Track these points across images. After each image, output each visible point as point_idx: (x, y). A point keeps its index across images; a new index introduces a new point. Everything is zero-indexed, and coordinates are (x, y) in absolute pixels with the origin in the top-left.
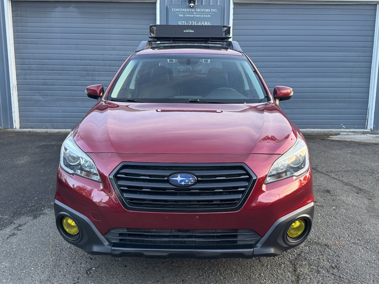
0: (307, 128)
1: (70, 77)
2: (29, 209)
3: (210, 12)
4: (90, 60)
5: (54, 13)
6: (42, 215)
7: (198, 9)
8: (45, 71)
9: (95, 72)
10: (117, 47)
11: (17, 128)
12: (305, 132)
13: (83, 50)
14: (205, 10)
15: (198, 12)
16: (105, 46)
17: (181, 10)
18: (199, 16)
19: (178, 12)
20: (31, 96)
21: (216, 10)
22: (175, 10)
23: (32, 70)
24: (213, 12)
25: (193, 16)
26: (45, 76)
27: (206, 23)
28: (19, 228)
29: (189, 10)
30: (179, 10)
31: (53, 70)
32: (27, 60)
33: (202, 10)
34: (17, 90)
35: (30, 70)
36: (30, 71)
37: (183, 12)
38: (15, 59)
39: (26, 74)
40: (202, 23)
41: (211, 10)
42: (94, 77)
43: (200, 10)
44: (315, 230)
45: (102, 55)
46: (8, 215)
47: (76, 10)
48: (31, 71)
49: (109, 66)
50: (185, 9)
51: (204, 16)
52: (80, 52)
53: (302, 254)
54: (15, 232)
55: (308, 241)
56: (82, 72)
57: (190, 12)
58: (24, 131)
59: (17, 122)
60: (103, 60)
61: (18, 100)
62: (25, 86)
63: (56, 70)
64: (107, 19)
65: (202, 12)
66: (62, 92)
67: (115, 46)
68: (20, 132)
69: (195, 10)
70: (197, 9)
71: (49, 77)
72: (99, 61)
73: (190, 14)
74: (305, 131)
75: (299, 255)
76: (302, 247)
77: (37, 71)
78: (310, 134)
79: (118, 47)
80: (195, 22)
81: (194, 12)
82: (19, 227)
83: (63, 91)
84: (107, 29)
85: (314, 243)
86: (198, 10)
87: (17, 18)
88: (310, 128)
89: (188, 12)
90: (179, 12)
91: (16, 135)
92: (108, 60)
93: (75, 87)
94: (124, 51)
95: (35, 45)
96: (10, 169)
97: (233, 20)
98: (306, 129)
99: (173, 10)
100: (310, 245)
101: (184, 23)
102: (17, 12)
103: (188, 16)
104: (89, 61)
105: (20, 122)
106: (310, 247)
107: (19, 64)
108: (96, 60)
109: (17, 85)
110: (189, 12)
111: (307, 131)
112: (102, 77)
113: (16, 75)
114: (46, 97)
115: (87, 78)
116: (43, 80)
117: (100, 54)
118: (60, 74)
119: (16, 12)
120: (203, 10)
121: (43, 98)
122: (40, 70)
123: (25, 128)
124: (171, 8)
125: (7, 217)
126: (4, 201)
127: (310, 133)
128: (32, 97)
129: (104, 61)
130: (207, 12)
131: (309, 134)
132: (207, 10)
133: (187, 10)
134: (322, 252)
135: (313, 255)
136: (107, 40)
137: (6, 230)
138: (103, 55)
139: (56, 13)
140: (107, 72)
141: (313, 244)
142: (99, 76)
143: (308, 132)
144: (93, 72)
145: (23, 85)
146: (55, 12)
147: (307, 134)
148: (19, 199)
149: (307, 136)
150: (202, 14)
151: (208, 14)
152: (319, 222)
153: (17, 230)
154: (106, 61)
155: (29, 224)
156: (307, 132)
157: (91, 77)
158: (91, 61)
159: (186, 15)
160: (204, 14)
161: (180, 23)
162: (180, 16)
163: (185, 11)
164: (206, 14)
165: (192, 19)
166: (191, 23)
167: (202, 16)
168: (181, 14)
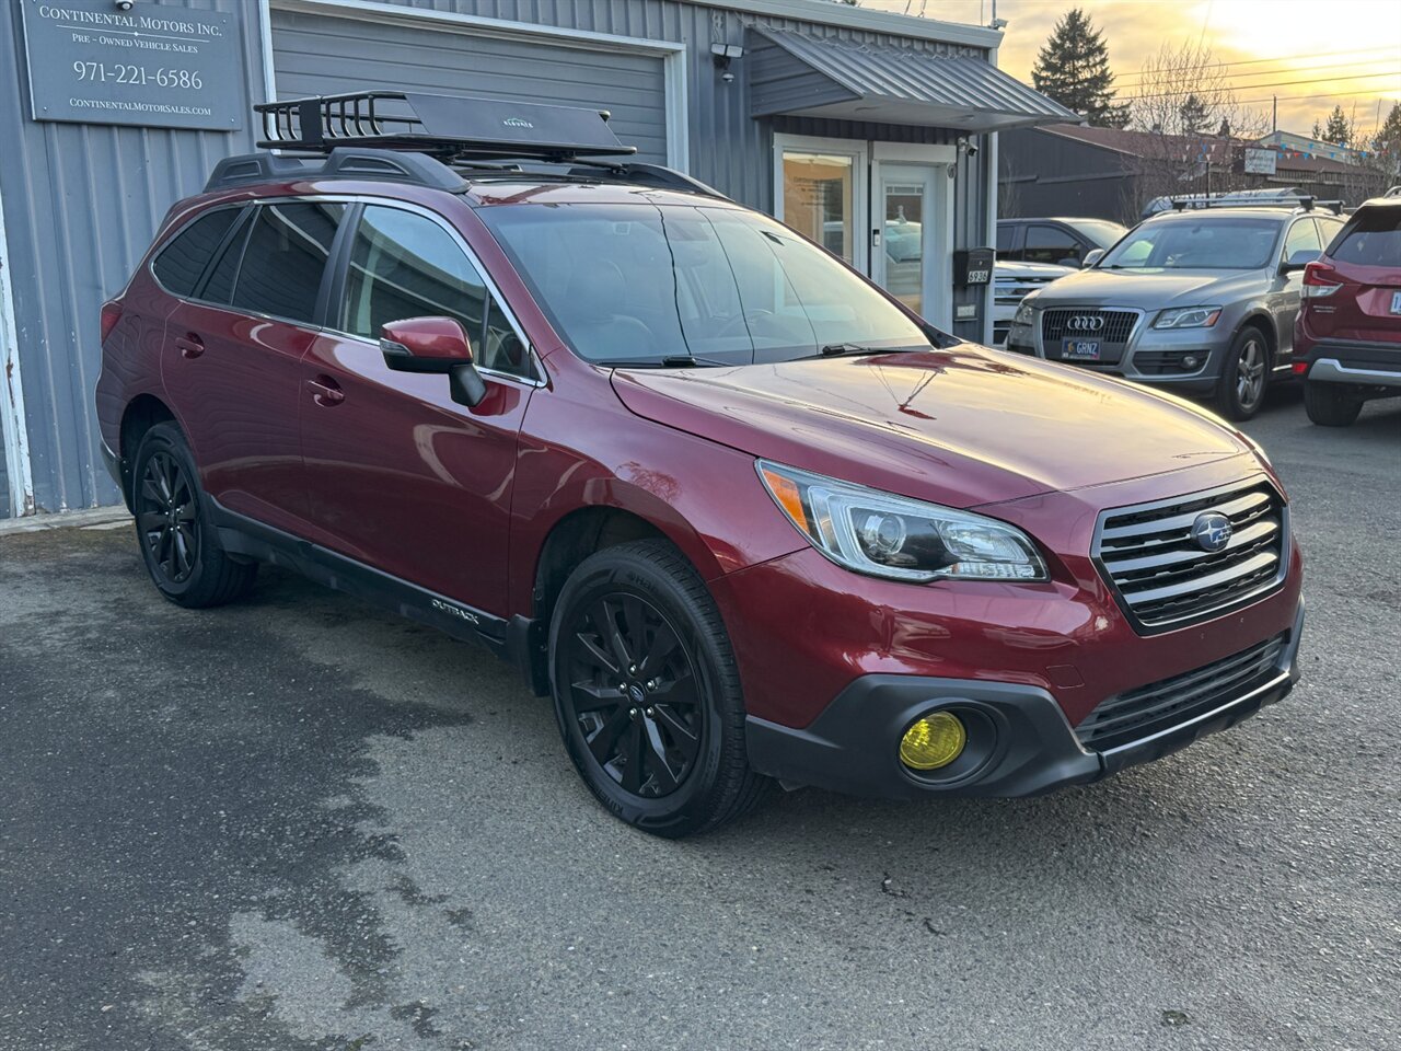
3: (196, 35)
7: (150, 20)
14: (174, 26)
15: (146, 30)
17: (79, 17)
19: (66, 22)
21: (214, 31)
22: (55, 14)
24: (207, 36)
25: (129, 43)
27: (184, 74)
29: (114, 21)
30: (71, 16)
33: (163, 25)
37: (85, 24)
40: (170, 76)
41: (196, 28)
43: (156, 24)
50: (95, 13)
51: (171, 47)
57: (118, 28)
65: (161, 31)
69: (138, 21)
70: (143, 18)
73: (116, 36)
80: (142, 69)
81: (132, 29)
86: (148, 23)
89: (108, 26)
90: (71, 22)
97: (276, 72)
101: (98, 67)
103: (110, 41)
110: (113, 26)
120: (168, 26)
124: (37, 7)
130: (184, 35)
132: (182, 27)
133: (103, 18)
150: (164, 41)
151: (187, 44)
159: (103, 40)
160: (171, 42)
161: (79, 66)
162: (77, 39)
163: (95, 20)
164: (180, 43)
165: (127, 56)
166: (126, 68)
167: (164, 46)
168: (80, 33)
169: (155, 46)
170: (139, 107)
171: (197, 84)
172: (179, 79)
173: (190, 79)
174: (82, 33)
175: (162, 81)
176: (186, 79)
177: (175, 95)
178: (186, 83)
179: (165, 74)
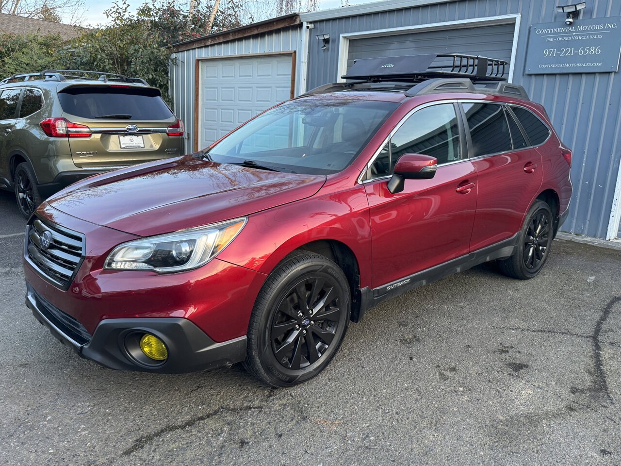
3: (604, 29)
7: (582, 26)
14: (593, 27)
15: (580, 31)
17: (551, 31)
19: (545, 34)
21: (614, 26)
22: (542, 32)
24: (609, 29)
25: (570, 38)
27: (592, 49)
29: (565, 30)
30: (548, 31)
33: (588, 28)
37: (553, 34)
40: (585, 50)
41: (604, 26)
43: (585, 27)
47: (412, 45)
51: (590, 37)
57: (567, 33)
65: (587, 31)
69: (576, 28)
70: (578, 27)
73: (565, 36)
80: (573, 49)
81: (573, 32)
86: (581, 28)
89: (562, 33)
90: (548, 34)
99: (539, 31)
101: (554, 51)
103: (561, 39)
110: (565, 32)
120: (590, 27)
124: (535, 30)
130: (598, 30)
132: (597, 27)
133: (561, 30)
150: (586, 35)
151: (597, 34)
159: (559, 39)
160: (590, 35)
161: (546, 51)
162: (548, 40)
163: (558, 31)
164: (595, 34)
165: (568, 44)
166: (565, 49)
167: (586, 37)
168: (549, 37)
169: (581, 38)
170: (567, 65)
171: (598, 52)
172: (590, 50)
173: (595, 50)
174: (551, 37)
175: (581, 53)
176: (593, 50)
177: (585, 58)
178: (592, 52)
179: (583, 49)
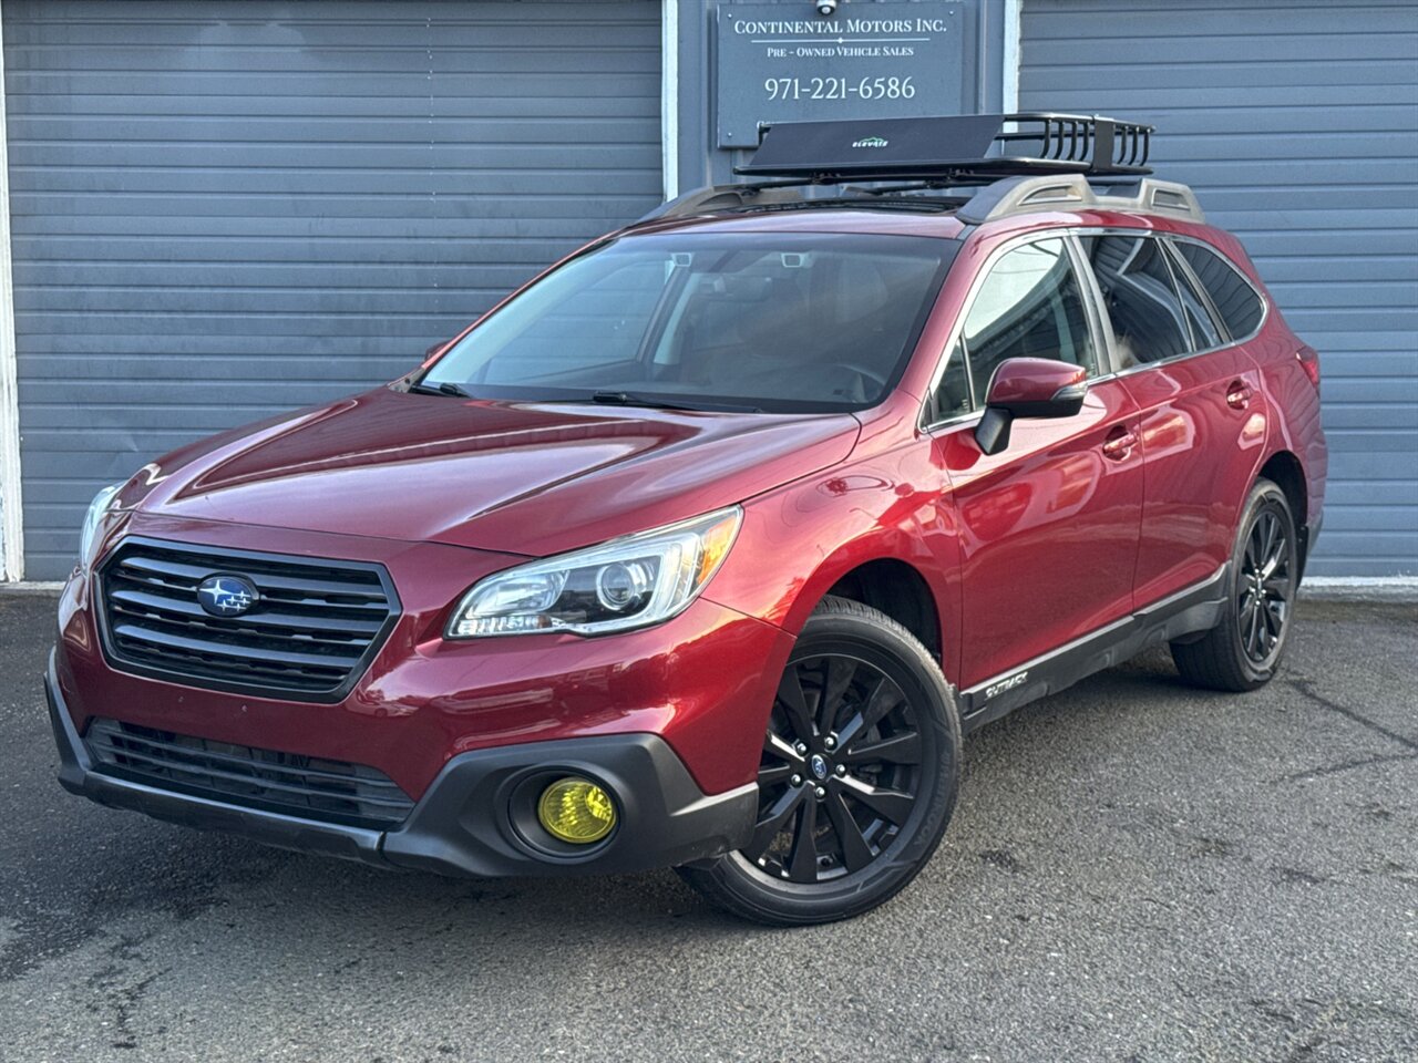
0: (1395, 574)
1: (262, 339)
2: (152, 884)
3: (914, 33)
4: (356, 262)
5: (197, 49)
6: (212, 906)
7: (858, 22)
8: (150, 316)
9: (377, 317)
10: (479, 198)
11: (11, 580)
12: (1382, 591)
13: (323, 217)
14: (888, 26)
15: (854, 35)
16: (424, 198)
17: (777, 28)
18: (860, 52)
19: (762, 36)
20: (80, 428)
21: (938, 26)
22: (751, 28)
23: (89, 311)
24: (927, 33)
25: (831, 52)
26: (151, 337)
27: (894, 82)
28: (126, 951)
29: (816, 28)
30: (769, 28)
31: (185, 311)
32: (67, 264)
33: (873, 27)
34: (19, 404)
35: (81, 311)
36: (76, 315)
37: (783, 36)
38: (13, 260)
39: (59, 330)
40: (876, 85)
41: (914, 26)
42: (372, 341)
43: (866, 27)
44: (1383, 967)
45: (408, 237)
46: (68, 907)
48: (85, 315)
49: (438, 288)
50: (794, 21)
51: (882, 51)
52: (310, 225)
53: (1319, 1048)
54: (115, 962)
55: (1348, 1003)
56: (315, 317)
57: (820, 36)
58: (47, 591)
59: (12, 551)
60: (417, 263)
61: (21, 450)
62: (55, 383)
63: (201, 311)
64: (436, 75)
65: (872, 34)
66: (225, 409)
67: (471, 198)
68: (31, 596)
69: (843, 25)
70: (849, 22)
71: (165, 341)
72: (398, 267)
73: (819, 46)
74: (1385, 586)
75: (1308, 1048)
76: (1321, 1024)
77: (112, 315)
78: (1409, 600)
79: (485, 199)
80: (843, 81)
81: (837, 36)
82: (126, 948)
83: (228, 404)
84: (440, 121)
85: (1374, 1011)
86: (856, 26)
87: (24, 74)
88: (1409, 575)
89: (809, 36)
90: (767, 35)
91: (12, 607)
92: (438, 263)
93: (282, 384)
94: (513, 217)
95: (108, 196)
96: (30, 741)
97: (1021, 67)
98: (1389, 576)
99: (741, 27)
100: (1359, 1016)
101: (793, 84)
102: (28, 48)
103: (809, 52)
104: (351, 267)
105: (25, 552)
106: (1355, 1023)
107: (30, 285)
108: (382, 262)
109: (18, 378)
110: (816, 35)
111: (1396, 586)
112: (408, 341)
113: (16, 334)
114: (153, 433)
115: (339, 343)
116: (138, 358)
117: (403, 234)
118: (218, 329)
119: (23, 48)
120: (880, 27)
121: (136, 438)
122: (127, 311)
123: (51, 580)
124: (731, 21)
125: (67, 912)
126: (37, 857)
127: (1409, 596)
128: (85, 432)
129: (420, 267)
130: (899, 34)
131: (1403, 600)
132: (897, 26)
133: (803, 27)
134: (1407, 1041)
135: (1366, 1049)
136: (437, 168)
137: (77, 956)
138: (416, 237)
139: (204, 49)
140: (432, 313)
141: (1370, 1016)
142: (394, 336)
143: (1400, 591)
144: (370, 317)
145: (46, 378)
146: (199, 45)
147: (1395, 601)
148: (101, 851)
149: (1392, 610)
150: (873, 46)
151: (900, 45)
152: (1407, 938)
153: (124, 957)
154: (428, 267)
155: (164, 937)
156: (1394, 591)
157: (359, 340)
158: (361, 267)
159: (801, 52)
160: (881, 45)
161: (771, 85)
162: (772, 54)
163: (794, 29)
164: (890, 45)
165: (828, 67)
166: (824, 83)
167: (873, 51)
168: (775, 46)
171: (908, 92)
172: (887, 87)
173: (900, 87)
174: (778, 46)
175: (866, 92)
176: (896, 87)
177: (879, 109)
178: (893, 92)
179: (870, 83)
